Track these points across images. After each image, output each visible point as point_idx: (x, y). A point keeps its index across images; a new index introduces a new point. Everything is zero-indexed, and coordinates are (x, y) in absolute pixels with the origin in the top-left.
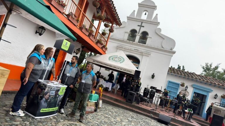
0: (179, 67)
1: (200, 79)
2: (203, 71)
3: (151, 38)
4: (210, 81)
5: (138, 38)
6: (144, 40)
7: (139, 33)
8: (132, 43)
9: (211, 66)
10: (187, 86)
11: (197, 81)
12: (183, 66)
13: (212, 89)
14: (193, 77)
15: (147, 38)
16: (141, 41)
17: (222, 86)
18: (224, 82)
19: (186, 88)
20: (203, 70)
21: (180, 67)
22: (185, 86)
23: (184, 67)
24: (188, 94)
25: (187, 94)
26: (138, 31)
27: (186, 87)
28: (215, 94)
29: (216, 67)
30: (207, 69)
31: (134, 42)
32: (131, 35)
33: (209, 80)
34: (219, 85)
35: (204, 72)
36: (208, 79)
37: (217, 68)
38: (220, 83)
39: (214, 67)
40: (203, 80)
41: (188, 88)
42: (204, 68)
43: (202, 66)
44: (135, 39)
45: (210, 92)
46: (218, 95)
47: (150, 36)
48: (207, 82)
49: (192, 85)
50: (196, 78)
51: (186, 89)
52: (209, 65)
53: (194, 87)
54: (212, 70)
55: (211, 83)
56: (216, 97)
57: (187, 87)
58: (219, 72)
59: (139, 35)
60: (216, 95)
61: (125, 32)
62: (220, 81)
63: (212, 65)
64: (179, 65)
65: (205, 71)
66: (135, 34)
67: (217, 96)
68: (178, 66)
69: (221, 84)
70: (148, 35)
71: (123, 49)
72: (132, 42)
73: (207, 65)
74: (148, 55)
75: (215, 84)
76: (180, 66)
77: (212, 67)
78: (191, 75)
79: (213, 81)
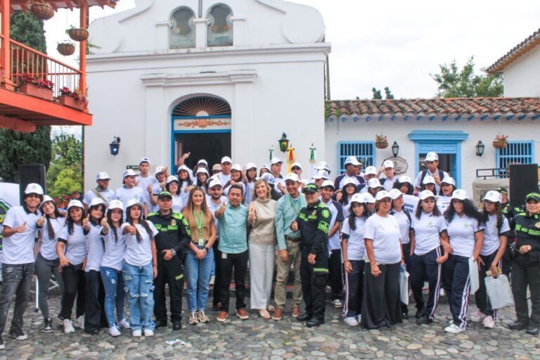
0: (377, 95)
1: (425, 111)
2: (440, 88)
3: (244, 20)
4: (454, 108)
5: (201, 33)
6: (225, 34)
7: (200, 17)
8: (188, 53)
9: (454, 69)
10: (395, 143)
11: (418, 118)
12: (387, 89)
13: (465, 131)
14: (406, 111)
15: (232, 24)
16: (216, 39)
17: (489, 114)
18: (491, 100)
19: (395, 149)
20: (440, 85)
21: (379, 93)
22: (391, 144)
23: (390, 90)
24: (404, 165)
25: (402, 168)
26: (196, 11)
27: (393, 147)
28: (477, 143)
29: (466, 68)
30: (448, 79)
31: (192, 50)
32: (178, 31)
33: (451, 106)
34: (479, 112)
35: (442, 90)
36: (449, 105)
37: (468, 69)
38: (483, 106)
39: (463, 69)
40: (436, 112)
41: (398, 147)
42: (439, 80)
43: (433, 74)
44: (195, 38)
45: (461, 141)
46: (483, 143)
47: (236, 14)
48: (447, 112)
49: (409, 135)
50: (414, 111)
51: (395, 153)
52: (449, 67)
53: (415, 141)
54: (459, 80)
55: (457, 112)
56: (481, 152)
57: (395, 146)
58: (477, 80)
59: (202, 22)
60: (480, 145)
61: (157, 26)
62: (481, 100)
63: (456, 66)
64: (374, 90)
65: (445, 86)
66: (190, 22)
67: (483, 146)
68: (373, 93)
69: (485, 109)
70: (232, 15)
71: (162, 84)
72: (185, 51)
73: (443, 69)
74: (247, 79)
75: (469, 112)
76: (377, 90)
77: (459, 72)
78: (400, 107)
79: (462, 106)
